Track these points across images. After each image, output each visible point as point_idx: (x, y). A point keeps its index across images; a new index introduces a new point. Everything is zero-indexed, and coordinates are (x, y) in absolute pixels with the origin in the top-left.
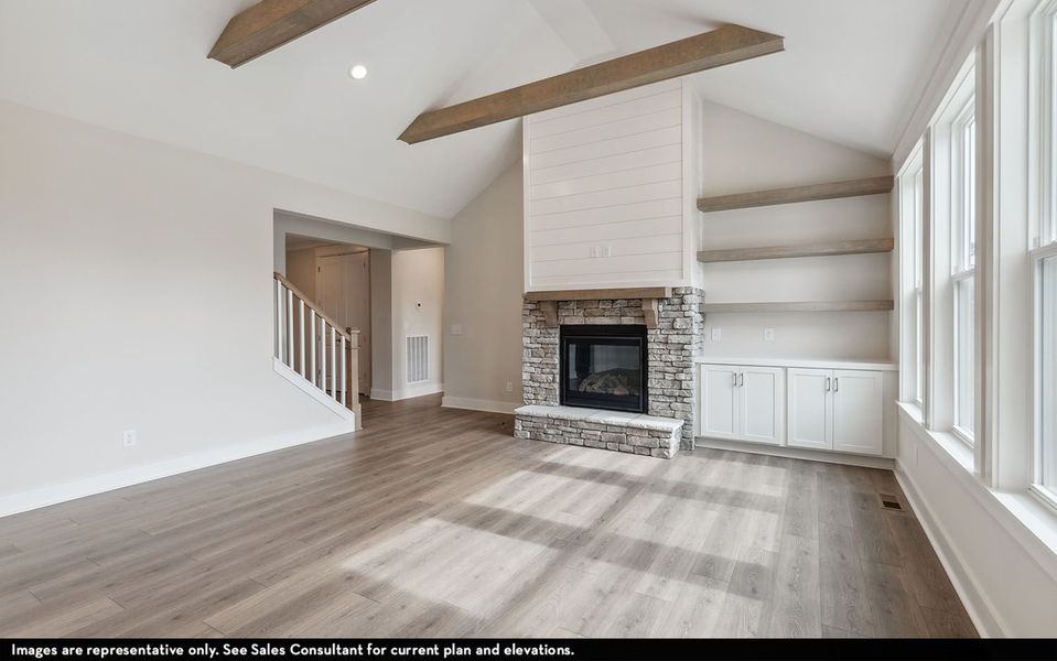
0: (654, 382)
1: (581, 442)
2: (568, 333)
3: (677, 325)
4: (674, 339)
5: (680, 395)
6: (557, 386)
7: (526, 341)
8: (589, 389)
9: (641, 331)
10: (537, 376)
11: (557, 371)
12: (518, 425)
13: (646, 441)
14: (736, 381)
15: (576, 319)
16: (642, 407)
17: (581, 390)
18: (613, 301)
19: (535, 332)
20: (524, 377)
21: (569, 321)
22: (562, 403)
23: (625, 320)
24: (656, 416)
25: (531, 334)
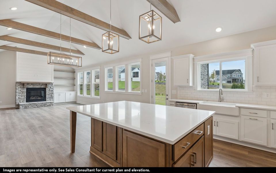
0: (47, 96)
1: (37, 107)
2: (27, 89)
3: (52, 87)
4: (51, 89)
5: (52, 97)
6: (26, 99)
8: (32, 99)
9: (45, 89)
10: (20, 97)
11: (26, 96)
12: (21, 107)
13: (50, 104)
14: (59, 95)
15: (31, 87)
16: (45, 101)
19: (20, 89)
21: (29, 87)
22: (27, 102)
23: (42, 87)
24: (48, 101)
25: (19, 89)
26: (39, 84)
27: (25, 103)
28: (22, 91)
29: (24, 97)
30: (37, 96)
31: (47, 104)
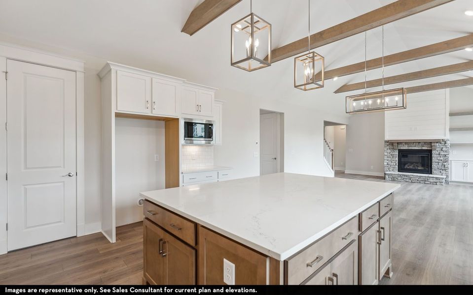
0: (434, 165)
1: (410, 181)
2: (400, 151)
3: (444, 149)
4: (442, 153)
5: (444, 168)
6: (397, 167)
7: (386, 154)
8: (408, 167)
9: (430, 151)
10: (390, 163)
11: (397, 162)
12: (387, 177)
13: (435, 180)
14: (465, 165)
15: (405, 147)
16: (431, 173)
17: (405, 167)
18: (419, 143)
19: (389, 151)
20: (385, 163)
21: (401, 148)
22: (399, 171)
23: (424, 148)
24: (436, 174)
25: (387, 152)
26: (418, 142)
27: (395, 173)
28: (392, 153)
29: (395, 164)
30: (416, 163)
31: (430, 180)
